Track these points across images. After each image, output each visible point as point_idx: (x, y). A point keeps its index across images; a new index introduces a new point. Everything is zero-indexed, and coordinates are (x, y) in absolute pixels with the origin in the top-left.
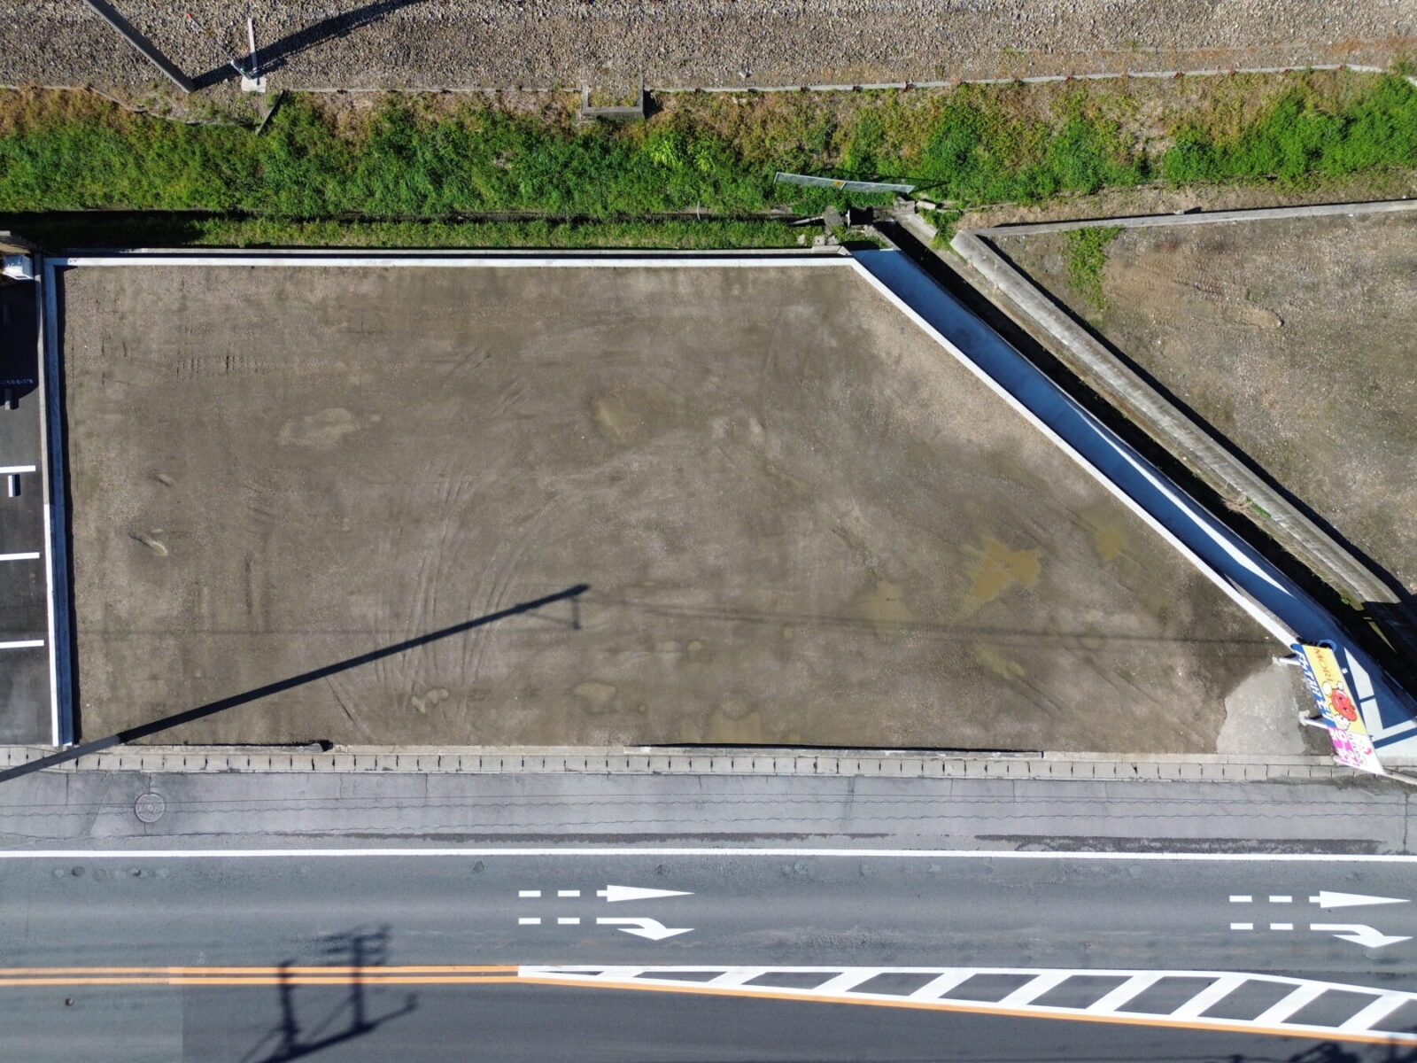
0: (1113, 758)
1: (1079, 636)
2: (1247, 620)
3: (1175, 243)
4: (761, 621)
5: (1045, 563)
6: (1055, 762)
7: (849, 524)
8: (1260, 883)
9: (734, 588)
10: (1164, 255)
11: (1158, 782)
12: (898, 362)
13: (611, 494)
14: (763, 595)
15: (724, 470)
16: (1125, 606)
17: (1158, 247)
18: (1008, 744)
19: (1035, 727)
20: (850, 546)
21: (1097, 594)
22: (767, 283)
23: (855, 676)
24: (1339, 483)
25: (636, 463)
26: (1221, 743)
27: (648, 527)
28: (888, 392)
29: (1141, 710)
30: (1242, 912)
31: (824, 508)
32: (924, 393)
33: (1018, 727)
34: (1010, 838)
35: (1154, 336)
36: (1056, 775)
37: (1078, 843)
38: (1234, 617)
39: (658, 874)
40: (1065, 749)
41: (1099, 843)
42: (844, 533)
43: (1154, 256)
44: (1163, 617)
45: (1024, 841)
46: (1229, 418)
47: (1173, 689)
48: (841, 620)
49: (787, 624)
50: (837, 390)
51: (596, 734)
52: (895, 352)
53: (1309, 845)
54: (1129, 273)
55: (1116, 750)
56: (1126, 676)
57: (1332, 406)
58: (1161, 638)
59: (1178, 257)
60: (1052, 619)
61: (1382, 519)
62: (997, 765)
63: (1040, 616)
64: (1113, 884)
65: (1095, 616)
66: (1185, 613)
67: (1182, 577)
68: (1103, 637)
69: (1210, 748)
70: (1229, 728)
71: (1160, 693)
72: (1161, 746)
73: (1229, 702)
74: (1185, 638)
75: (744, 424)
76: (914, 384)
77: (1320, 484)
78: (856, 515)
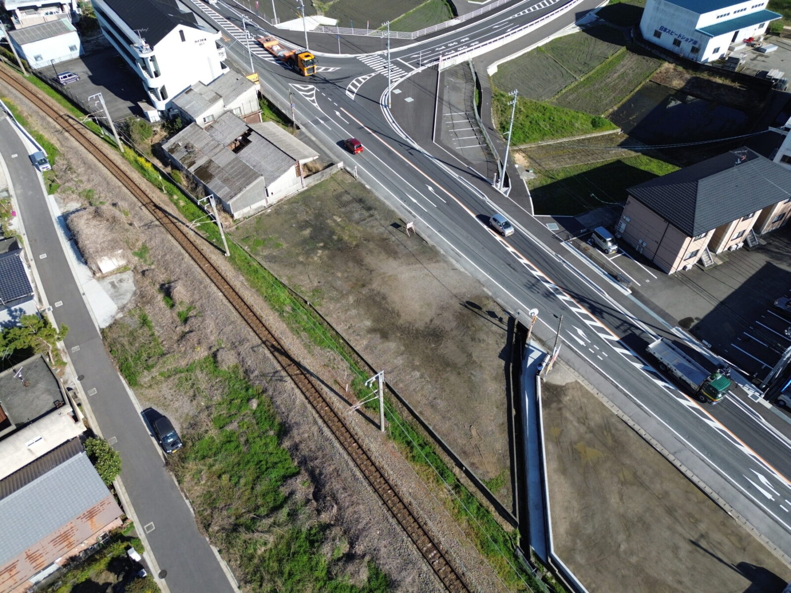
0: (601, 399)
1: (584, 424)
2: (542, 392)
4: (666, 506)
5: (575, 443)
6: (615, 411)
7: (618, 500)
8: (593, 357)
9: (667, 520)
10: (478, 465)
11: (595, 387)
12: (565, 518)
13: (686, 580)
14: (660, 511)
15: (642, 548)
16: (566, 418)
17: (477, 468)
18: (624, 424)
19: (613, 420)
20: (622, 496)
21: (570, 426)
22: (582, 576)
23: (650, 471)
24: (496, 391)
25: (670, 579)
26: (574, 380)
27: (680, 560)
28: (576, 515)
29: (585, 400)
30: (602, 356)
31: (622, 510)
32: (566, 504)
33: (618, 424)
34: (642, 410)
35: (500, 454)
36: (618, 409)
37: (626, 395)
38: (545, 395)
39: (750, 487)
40: (611, 411)
41: (621, 391)
42: (621, 499)
43: (481, 467)
44: (560, 409)
45: (639, 406)
46: (503, 424)
47: (573, 397)
48: (642, 484)
49: (659, 498)
50: (589, 530)
51: (743, 532)
52: (563, 520)
53: (575, 352)
54: (489, 470)
55: (598, 400)
56: (581, 408)
57: (480, 404)
58: (565, 406)
59: (475, 461)
60: (586, 433)
61: (496, 378)
62: (631, 423)
63: (588, 436)
64: (626, 383)
65: (576, 423)
66: (554, 405)
67: (547, 410)
68: (578, 419)
69: (577, 382)
70: (569, 381)
71: (577, 399)
72: (587, 392)
73: (564, 384)
74: (559, 401)
75: (625, 552)
76: (567, 509)
77: (500, 395)
78: (614, 500)
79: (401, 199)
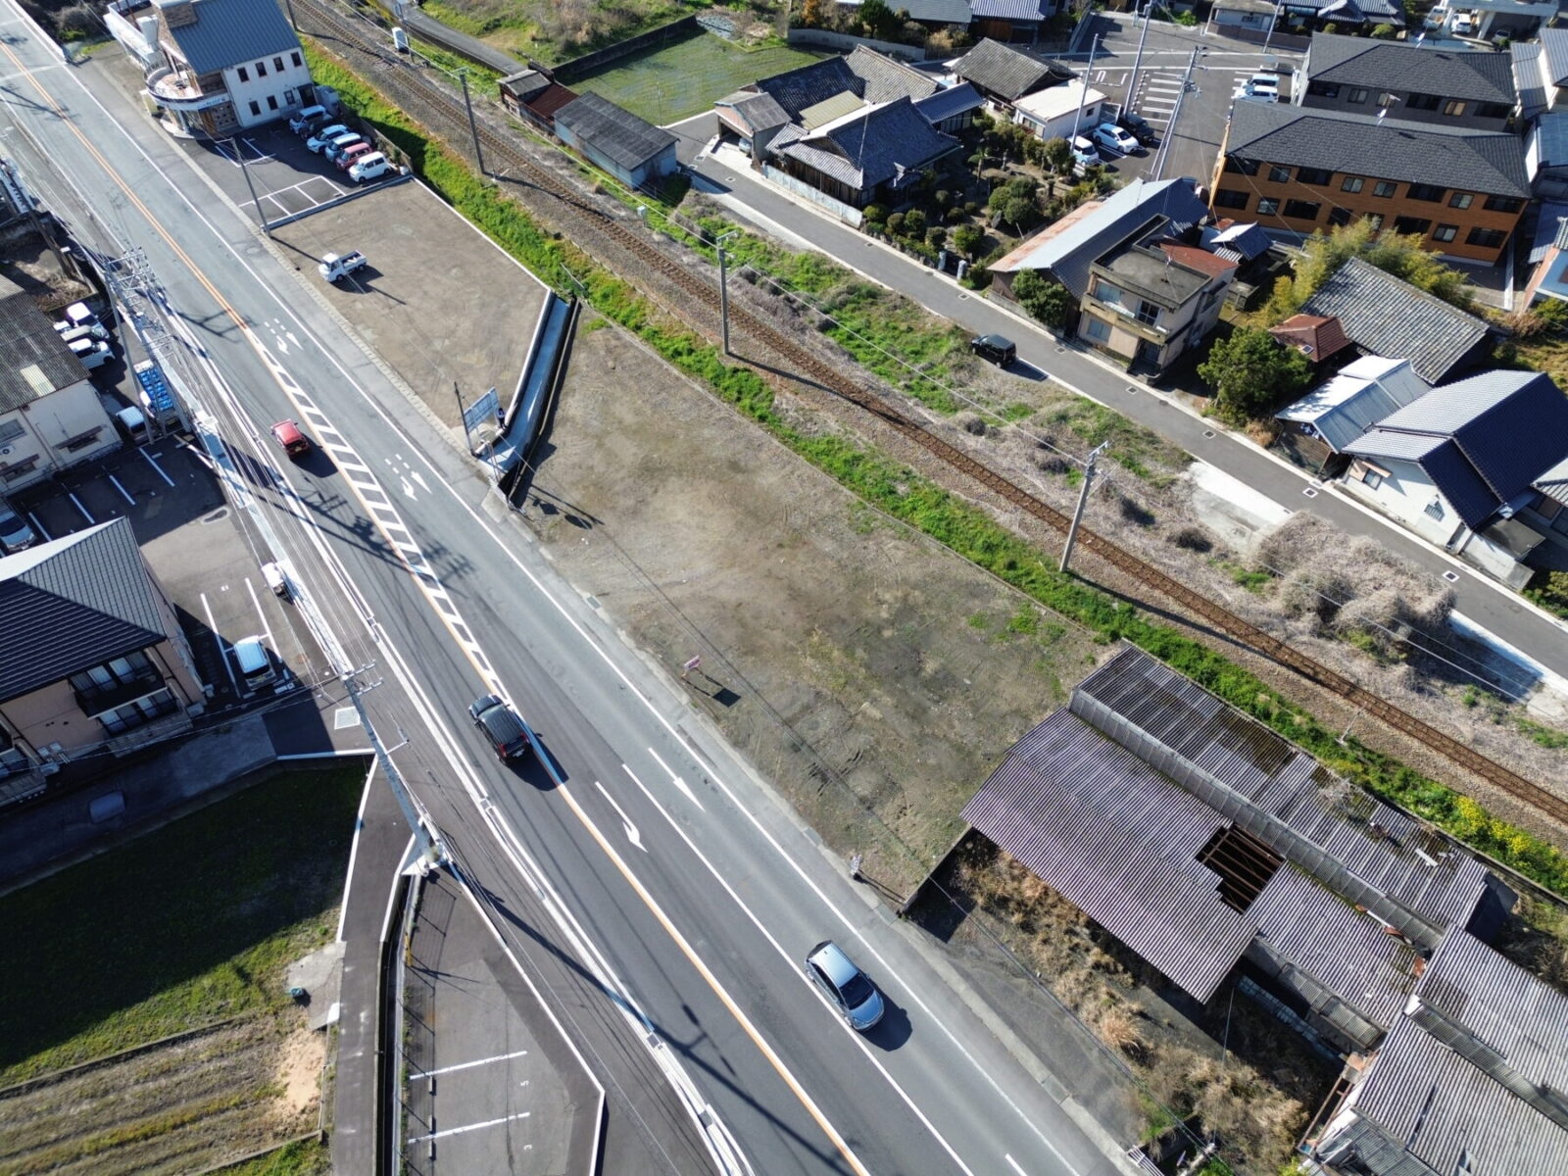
3: (618, 338)
15: (457, 296)
26: (455, 429)
30: (394, 460)
37: (389, 415)
39: (304, 340)
59: (614, 342)
72: (441, 417)
75: (476, 293)
79: (715, 789)
